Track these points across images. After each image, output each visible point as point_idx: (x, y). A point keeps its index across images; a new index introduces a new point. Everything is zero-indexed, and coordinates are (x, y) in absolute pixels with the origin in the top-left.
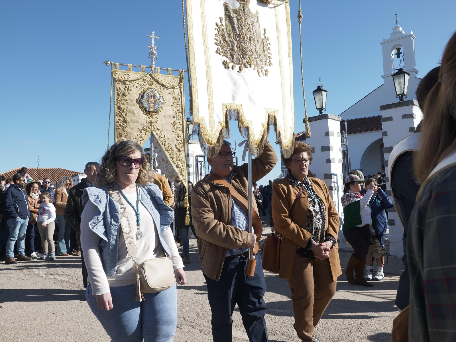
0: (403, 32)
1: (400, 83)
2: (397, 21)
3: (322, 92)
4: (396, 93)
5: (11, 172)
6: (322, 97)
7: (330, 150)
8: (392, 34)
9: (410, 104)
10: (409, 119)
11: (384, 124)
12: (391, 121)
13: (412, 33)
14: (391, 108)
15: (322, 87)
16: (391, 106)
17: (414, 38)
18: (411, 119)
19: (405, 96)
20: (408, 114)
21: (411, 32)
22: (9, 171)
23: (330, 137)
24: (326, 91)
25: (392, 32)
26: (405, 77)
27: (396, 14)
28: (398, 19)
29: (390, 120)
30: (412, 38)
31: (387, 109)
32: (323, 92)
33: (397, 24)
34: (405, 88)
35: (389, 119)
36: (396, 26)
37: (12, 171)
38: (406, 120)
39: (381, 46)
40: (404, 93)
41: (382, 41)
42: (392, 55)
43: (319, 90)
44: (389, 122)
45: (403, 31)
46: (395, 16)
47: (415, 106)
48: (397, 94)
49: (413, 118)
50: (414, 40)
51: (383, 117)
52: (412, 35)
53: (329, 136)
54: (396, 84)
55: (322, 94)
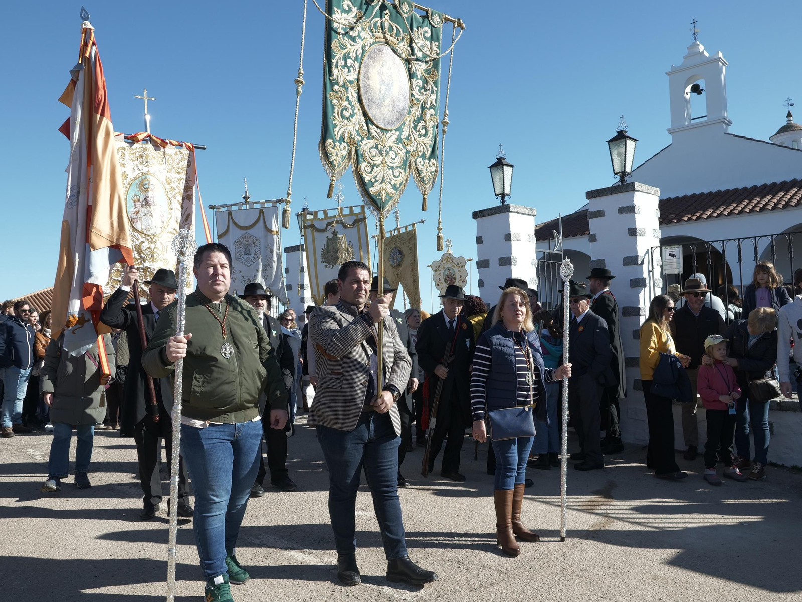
0: (706, 54)
1: (619, 155)
2: (695, 34)
3: (503, 168)
4: (614, 170)
5: (50, 292)
6: (503, 175)
7: (512, 263)
8: (685, 57)
9: (630, 190)
10: (629, 215)
11: (592, 222)
12: (602, 218)
13: (721, 55)
14: (603, 196)
15: (505, 159)
16: (602, 193)
17: (724, 64)
18: (632, 214)
19: (629, 176)
20: (627, 207)
21: (720, 52)
22: (43, 291)
23: (512, 242)
24: (512, 166)
25: (686, 52)
26: (626, 145)
27: (694, 22)
28: (697, 30)
29: (601, 216)
30: (721, 64)
31: (597, 197)
32: (505, 168)
33: (695, 38)
34: (626, 163)
35: (600, 214)
36: (693, 43)
37: (49, 289)
38: (624, 215)
39: (667, 77)
40: (625, 170)
41: (669, 70)
42: (685, 93)
43: (499, 164)
44: (599, 218)
45: (705, 51)
46: (693, 24)
47: (639, 193)
48: (614, 172)
49: (635, 213)
50: (724, 67)
51: (591, 210)
52: (720, 58)
53: (510, 240)
54: (615, 156)
55: (503, 172)
